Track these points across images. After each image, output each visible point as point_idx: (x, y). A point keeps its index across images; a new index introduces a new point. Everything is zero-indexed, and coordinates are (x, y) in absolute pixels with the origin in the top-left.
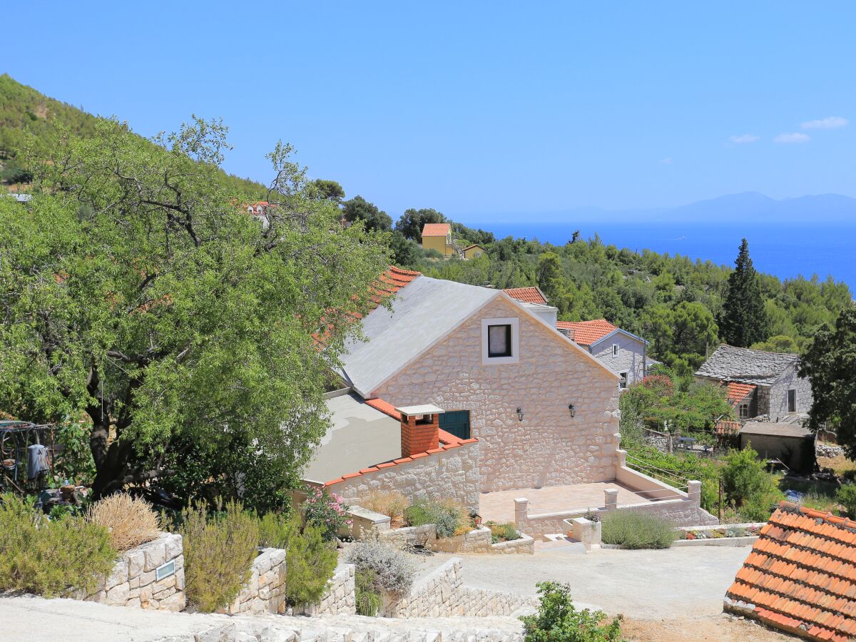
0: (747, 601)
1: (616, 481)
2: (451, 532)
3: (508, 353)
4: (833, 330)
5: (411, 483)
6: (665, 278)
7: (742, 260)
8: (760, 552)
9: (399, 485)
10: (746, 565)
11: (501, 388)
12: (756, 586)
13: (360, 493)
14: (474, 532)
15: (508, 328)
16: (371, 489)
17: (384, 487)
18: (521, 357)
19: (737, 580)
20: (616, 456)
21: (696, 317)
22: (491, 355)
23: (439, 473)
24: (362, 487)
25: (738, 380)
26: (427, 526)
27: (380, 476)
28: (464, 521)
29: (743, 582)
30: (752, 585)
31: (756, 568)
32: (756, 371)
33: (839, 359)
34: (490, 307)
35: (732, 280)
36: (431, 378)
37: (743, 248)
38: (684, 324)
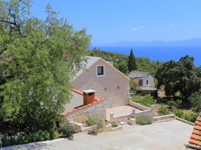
0: (197, 145)
1: (129, 105)
2: (101, 127)
3: (102, 74)
4: (162, 67)
5: (88, 113)
6: (114, 57)
7: (131, 53)
8: (197, 129)
9: (84, 113)
10: (193, 133)
11: (101, 83)
12: (198, 140)
13: (73, 117)
14: (107, 126)
15: (102, 67)
16: (77, 115)
17: (80, 114)
18: (106, 75)
19: (191, 138)
20: (129, 99)
21: (123, 65)
22: (98, 74)
23: (96, 109)
24: (74, 115)
25: (136, 78)
26: (94, 126)
27: (79, 111)
28: (104, 123)
29: (193, 139)
30: (197, 140)
31: (196, 134)
32: (140, 76)
33: (164, 73)
34: (98, 62)
35: (129, 57)
36: (83, 81)
37: (131, 51)
38: (121, 67)
